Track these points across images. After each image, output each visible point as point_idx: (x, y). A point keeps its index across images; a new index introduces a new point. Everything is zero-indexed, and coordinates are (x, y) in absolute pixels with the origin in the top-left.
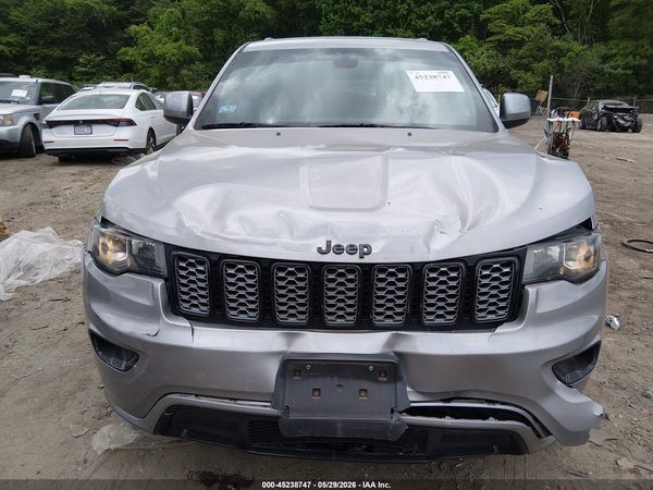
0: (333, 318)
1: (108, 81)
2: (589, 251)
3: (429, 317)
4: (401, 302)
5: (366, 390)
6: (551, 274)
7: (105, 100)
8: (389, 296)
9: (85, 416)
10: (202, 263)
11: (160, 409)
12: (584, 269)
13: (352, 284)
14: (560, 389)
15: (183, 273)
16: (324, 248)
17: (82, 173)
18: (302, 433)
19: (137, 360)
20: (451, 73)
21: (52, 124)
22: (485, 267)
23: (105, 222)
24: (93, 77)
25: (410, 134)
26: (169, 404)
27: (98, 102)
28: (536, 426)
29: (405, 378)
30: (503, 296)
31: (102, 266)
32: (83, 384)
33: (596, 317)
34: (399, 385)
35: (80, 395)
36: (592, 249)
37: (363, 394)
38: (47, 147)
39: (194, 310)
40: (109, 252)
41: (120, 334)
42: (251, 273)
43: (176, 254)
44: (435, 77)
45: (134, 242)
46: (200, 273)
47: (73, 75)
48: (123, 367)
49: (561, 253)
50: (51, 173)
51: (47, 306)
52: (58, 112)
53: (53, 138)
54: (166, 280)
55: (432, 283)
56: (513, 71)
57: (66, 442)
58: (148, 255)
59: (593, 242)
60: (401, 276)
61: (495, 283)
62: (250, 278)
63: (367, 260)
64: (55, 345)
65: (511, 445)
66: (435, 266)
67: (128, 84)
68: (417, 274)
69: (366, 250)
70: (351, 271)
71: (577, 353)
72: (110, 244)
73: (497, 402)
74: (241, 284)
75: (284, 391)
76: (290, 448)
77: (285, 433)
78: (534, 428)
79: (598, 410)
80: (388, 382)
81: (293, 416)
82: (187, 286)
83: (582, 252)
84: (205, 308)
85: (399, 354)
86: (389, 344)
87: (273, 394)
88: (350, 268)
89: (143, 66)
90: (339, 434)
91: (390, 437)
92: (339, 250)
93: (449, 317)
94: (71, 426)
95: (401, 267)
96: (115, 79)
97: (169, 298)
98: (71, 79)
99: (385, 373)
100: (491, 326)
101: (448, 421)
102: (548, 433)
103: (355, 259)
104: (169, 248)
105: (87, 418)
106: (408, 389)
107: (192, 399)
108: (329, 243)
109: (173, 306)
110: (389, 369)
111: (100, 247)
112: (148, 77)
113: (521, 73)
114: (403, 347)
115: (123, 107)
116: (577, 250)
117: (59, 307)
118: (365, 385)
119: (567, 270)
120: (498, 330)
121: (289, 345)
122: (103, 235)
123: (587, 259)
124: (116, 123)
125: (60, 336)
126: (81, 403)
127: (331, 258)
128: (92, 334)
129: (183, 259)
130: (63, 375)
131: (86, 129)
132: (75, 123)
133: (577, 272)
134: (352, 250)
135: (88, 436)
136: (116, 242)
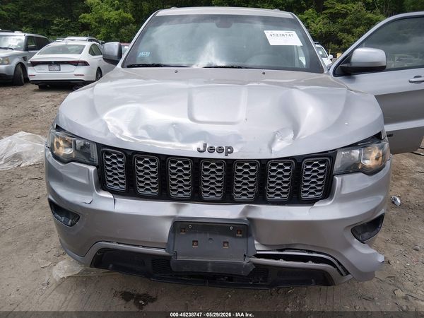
0: (207, 195)
1: (72, 36)
2: (379, 154)
3: (270, 196)
4: (252, 185)
5: (227, 242)
6: (353, 168)
7: (69, 48)
8: (244, 181)
9: (49, 254)
10: (121, 157)
11: (93, 251)
12: (376, 166)
13: (220, 173)
14: (356, 244)
15: (109, 163)
16: (202, 149)
17: (54, 97)
18: (185, 269)
19: (78, 219)
20: (294, 33)
21: (34, 64)
22: (308, 164)
23: (58, 128)
24: (62, 33)
25: (264, 73)
26: (100, 247)
27: (64, 50)
28: (340, 268)
29: (254, 235)
30: (319, 183)
31: (56, 157)
32: (48, 234)
33: (382, 197)
34: (250, 239)
35: (46, 240)
36: (381, 152)
37: (226, 245)
38: (31, 79)
39: (116, 187)
40: (61, 148)
41: (67, 202)
42: (153, 164)
43: (103, 149)
44: (283, 35)
45: (78, 141)
46: (120, 163)
47: (50, 31)
48: (69, 223)
49: (360, 155)
50: (33, 96)
51: (27, 182)
52: (38, 56)
53: (35, 73)
54: (98, 167)
55: (273, 173)
56: (340, 34)
57: (36, 271)
58: (86, 150)
59: (382, 148)
60: (253, 168)
61: (315, 174)
62: (153, 167)
63: (230, 157)
64: (32, 208)
65: (324, 280)
66: (275, 162)
67: (85, 38)
68: (263, 167)
69: (230, 150)
70: (220, 164)
71: (368, 221)
72: (61, 143)
73: (314, 252)
74: (147, 171)
75: (174, 242)
76: (179, 278)
77: (174, 269)
78: (338, 269)
79: (381, 259)
80: (243, 237)
81: (180, 258)
82: (111, 171)
83: (374, 155)
84: (123, 187)
85: (250, 219)
86: (244, 212)
87: (167, 244)
88: (219, 162)
89: (96, 27)
90: (210, 270)
91: (243, 273)
92: (212, 150)
93: (283, 196)
94: (40, 260)
95: (252, 162)
96: (77, 35)
97: (100, 179)
98: (49, 34)
99: (241, 231)
100: (311, 202)
101: (281, 262)
102: (348, 273)
103: (222, 156)
104: (100, 146)
105: (50, 255)
106: (256, 242)
107: (114, 245)
108: (205, 145)
109: (102, 184)
110: (244, 229)
111: (55, 145)
112: (99, 33)
113: (345, 35)
114: (252, 215)
115: (80, 53)
116: (370, 153)
117: (35, 183)
118: (228, 239)
119: (364, 167)
120: (316, 205)
121: (178, 212)
122: (58, 137)
123: (377, 159)
124: (76, 63)
125: (35, 202)
126: (47, 246)
127: (207, 155)
128: (51, 202)
129: (108, 153)
130: (35, 228)
131: (56, 67)
132: (49, 63)
133: (370, 168)
134: (220, 150)
135: (50, 267)
136: (65, 141)
